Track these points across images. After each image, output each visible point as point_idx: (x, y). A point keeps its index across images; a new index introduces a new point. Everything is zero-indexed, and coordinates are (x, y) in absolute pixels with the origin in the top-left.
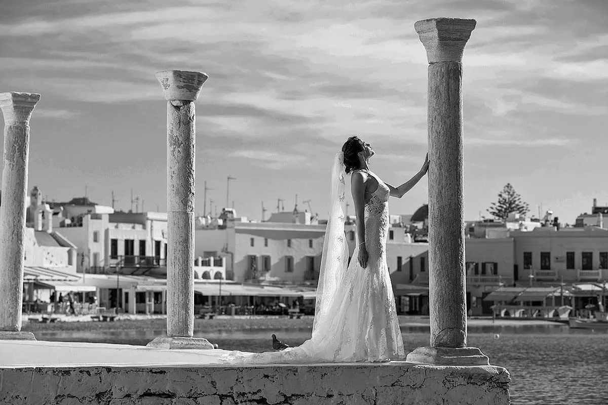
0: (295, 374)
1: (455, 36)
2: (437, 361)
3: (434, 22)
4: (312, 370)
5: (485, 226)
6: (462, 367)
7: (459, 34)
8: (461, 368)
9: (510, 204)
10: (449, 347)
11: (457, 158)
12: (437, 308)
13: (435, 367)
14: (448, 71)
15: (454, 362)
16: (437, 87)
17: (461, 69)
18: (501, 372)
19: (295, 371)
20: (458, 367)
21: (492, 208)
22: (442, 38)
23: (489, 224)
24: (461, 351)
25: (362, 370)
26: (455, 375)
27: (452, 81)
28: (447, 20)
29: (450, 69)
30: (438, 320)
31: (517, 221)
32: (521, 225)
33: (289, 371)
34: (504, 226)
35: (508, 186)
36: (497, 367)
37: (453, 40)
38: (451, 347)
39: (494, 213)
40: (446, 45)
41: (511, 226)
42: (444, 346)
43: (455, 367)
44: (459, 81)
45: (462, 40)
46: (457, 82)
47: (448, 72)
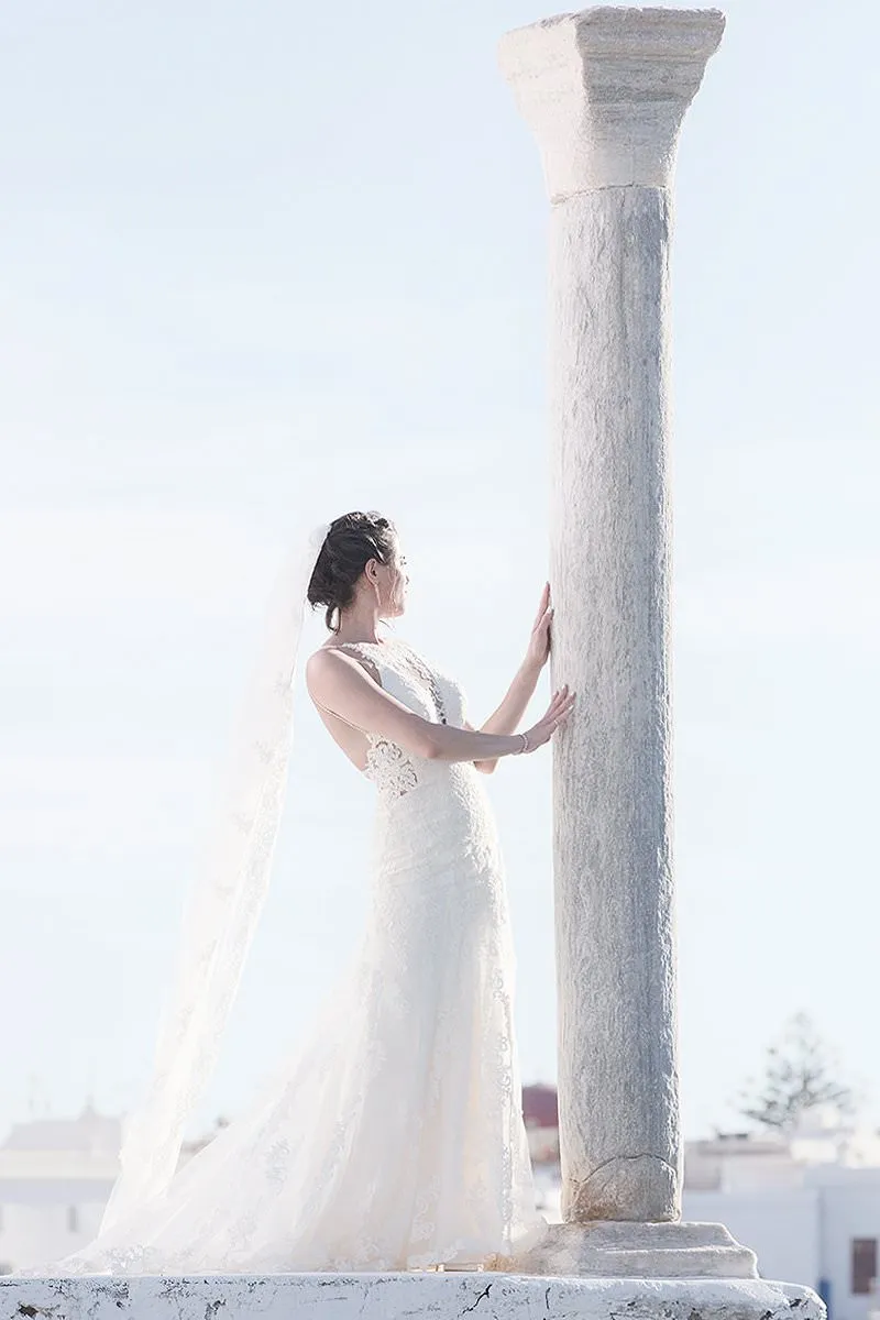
0: (119, 1304)
1: (645, 83)
2: (584, 1266)
3: (570, 29)
4: (173, 1289)
5: (720, 1154)
6: (668, 1282)
7: (661, 72)
8: (665, 1286)
9: (807, 1080)
10: (622, 1220)
11: (652, 557)
12: (585, 1090)
13: (578, 1282)
14: (621, 224)
15: (640, 1267)
16: (582, 290)
17: (666, 213)
18: (798, 1301)
19: (117, 1294)
20: (653, 1282)
21: (744, 1095)
22: (599, 93)
23: (735, 1145)
24: (662, 1232)
25: (337, 1289)
26: (645, 1308)
27: (633, 265)
28: (618, 13)
29: (627, 213)
30: (586, 1129)
31: (826, 1134)
32: (843, 1147)
33: (102, 1294)
34: (783, 1151)
35: (800, 1019)
36: (782, 1283)
37: (639, 100)
38: (629, 1220)
39: (751, 1113)
40: (614, 118)
41: (807, 1150)
42: (607, 1219)
43: (643, 1281)
44: (660, 263)
45: (670, 95)
46: (653, 265)
47: (622, 228)
